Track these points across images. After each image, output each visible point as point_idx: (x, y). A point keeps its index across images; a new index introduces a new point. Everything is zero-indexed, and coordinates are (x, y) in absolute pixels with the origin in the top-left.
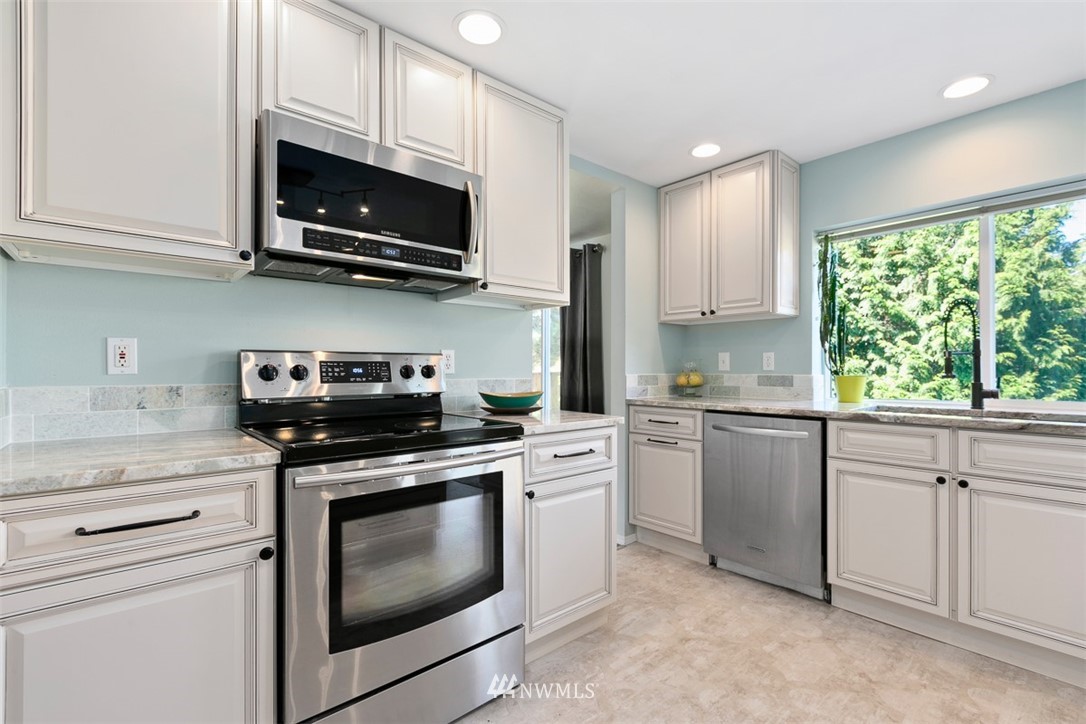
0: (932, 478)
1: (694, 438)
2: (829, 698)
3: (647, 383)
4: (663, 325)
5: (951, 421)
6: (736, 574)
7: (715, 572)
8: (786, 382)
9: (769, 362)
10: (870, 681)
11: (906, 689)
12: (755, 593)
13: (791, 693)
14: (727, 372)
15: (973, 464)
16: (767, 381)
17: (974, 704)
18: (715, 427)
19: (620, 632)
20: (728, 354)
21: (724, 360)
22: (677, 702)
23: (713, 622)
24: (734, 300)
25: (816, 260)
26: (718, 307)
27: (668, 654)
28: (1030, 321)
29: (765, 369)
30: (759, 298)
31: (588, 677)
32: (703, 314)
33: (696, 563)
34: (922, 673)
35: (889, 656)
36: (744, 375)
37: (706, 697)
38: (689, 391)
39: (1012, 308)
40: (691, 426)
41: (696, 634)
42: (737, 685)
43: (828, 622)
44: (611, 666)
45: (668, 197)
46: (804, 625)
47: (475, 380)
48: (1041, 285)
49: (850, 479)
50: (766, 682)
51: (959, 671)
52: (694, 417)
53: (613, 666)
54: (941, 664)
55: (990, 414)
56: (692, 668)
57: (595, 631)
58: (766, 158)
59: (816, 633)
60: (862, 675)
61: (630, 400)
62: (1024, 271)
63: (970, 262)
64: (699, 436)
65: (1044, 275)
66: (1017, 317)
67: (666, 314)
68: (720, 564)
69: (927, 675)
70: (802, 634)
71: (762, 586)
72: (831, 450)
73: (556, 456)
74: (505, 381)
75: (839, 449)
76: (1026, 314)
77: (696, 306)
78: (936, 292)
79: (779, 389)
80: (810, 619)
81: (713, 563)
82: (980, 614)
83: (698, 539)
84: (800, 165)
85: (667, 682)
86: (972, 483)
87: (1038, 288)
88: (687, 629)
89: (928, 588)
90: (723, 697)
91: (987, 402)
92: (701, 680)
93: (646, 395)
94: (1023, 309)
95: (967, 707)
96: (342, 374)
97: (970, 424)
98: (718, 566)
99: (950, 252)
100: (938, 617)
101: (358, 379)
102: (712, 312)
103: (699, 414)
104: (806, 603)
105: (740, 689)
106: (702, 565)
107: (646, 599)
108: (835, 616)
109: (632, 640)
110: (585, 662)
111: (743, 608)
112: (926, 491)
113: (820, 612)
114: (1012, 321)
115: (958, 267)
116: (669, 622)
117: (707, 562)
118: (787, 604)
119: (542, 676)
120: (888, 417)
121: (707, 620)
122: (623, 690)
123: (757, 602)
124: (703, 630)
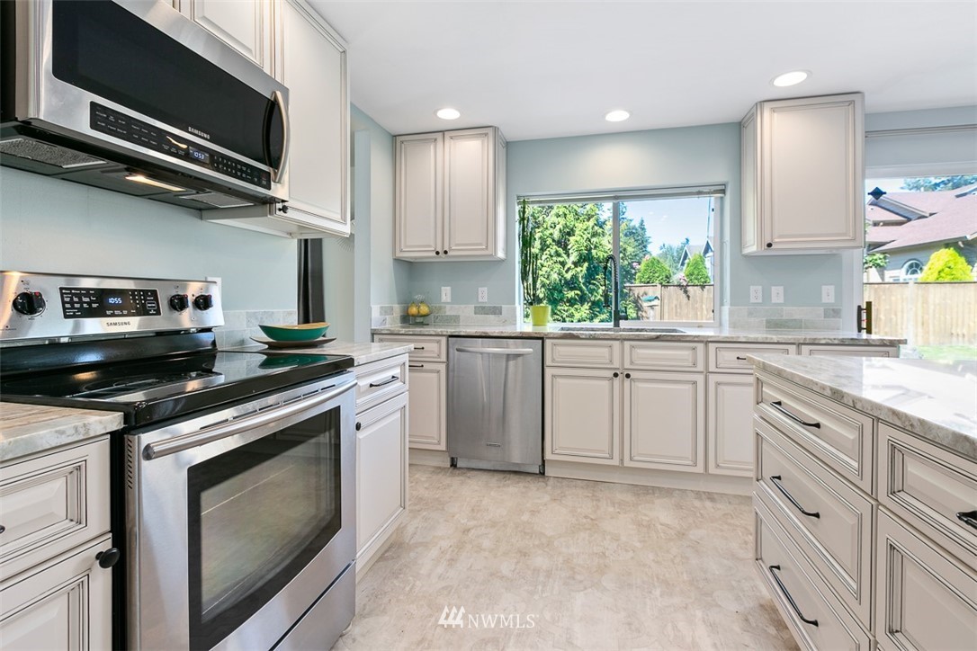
0: (610, 374)
1: (439, 360)
2: (578, 539)
3: (386, 313)
4: (398, 261)
5: (621, 335)
6: (473, 469)
7: (457, 472)
8: (496, 311)
9: (484, 295)
10: (592, 519)
11: (612, 518)
12: (494, 480)
13: (556, 543)
14: (448, 303)
15: (632, 363)
16: (482, 310)
17: (645, 515)
18: (458, 350)
19: (412, 542)
20: (449, 288)
21: (446, 294)
22: (489, 581)
23: (478, 511)
24: (464, 243)
25: (517, 217)
26: (450, 248)
27: (460, 546)
28: (588, 269)
29: (480, 300)
30: (485, 244)
31: (407, 589)
32: (437, 253)
33: (440, 468)
34: (613, 504)
35: (593, 500)
36: (462, 306)
37: (506, 568)
38: (419, 320)
39: (579, 261)
40: (436, 350)
41: (472, 523)
42: (521, 552)
43: (549, 488)
44: (421, 572)
45: (403, 145)
46: (536, 494)
47: (244, 311)
48: (593, 247)
49: (560, 381)
50: (537, 542)
51: (629, 497)
52: (439, 342)
53: (423, 571)
54: (619, 496)
55: (624, 330)
56: (485, 550)
57: (389, 548)
58: (490, 131)
59: (547, 498)
60: (586, 517)
61: (375, 330)
62: (585, 237)
63: (558, 227)
64: (444, 358)
65: (594, 240)
66: (582, 267)
67: (401, 251)
68: (459, 464)
69: (616, 506)
70: (539, 501)
71: (496, 474)
72: (548, 362)
73: (371, 385)
74: (273, 313)
75: (553, 360)
76: (586, 264)
77: (430, 246)
78: (539, 247)
79: (492, 317)
80: (538, 489)
81: (453, 465)
82: (636, 458)
83: (443, 447)
84: (507, 143)
85: (473, 568)
86: (633, 375)
87: (591, 248)
88: (463, 522)
89: (606, 448)
90: (518, 563)
91: (622, 323)
92: (495, 557)
93: (385, 324)
94: (584, 261)
95: (644, 518)
96: (94, 305)
97: (631, 337)
98: (458, 466)
99: (547, 219)
100: (614, 466)
101: (116, 312)
102: (446, 252)
103: (444, 340)
104: (529, 478)
105: (524, 554)
106: (444, 468)
107: (417, 508)
108: (551, 482)
109: (425, 545)
110: (397, 578)
111: (492, 493)
112: (606, 383)
113: (540, 483)
114: (579, 269)
115: (551, 231)
116: (446, 521)
117: (448, 465)
118: (518, 482)
119: (365, 605)
120: (586, 335)
121: (473, 510)
122: (443, 588)
123: (499, 487)
124: (474, 519)
